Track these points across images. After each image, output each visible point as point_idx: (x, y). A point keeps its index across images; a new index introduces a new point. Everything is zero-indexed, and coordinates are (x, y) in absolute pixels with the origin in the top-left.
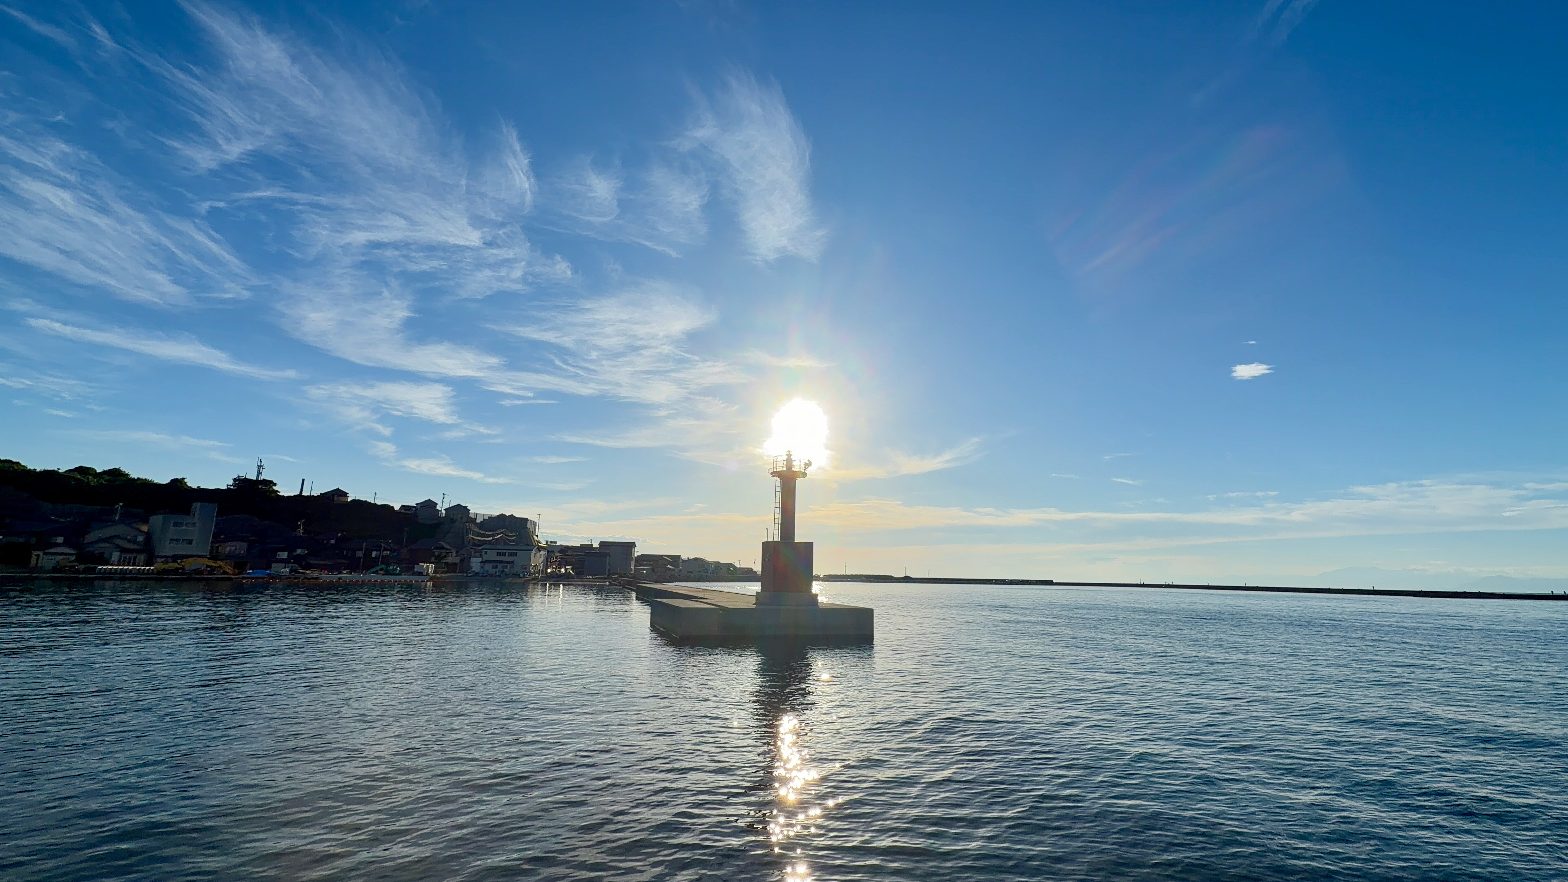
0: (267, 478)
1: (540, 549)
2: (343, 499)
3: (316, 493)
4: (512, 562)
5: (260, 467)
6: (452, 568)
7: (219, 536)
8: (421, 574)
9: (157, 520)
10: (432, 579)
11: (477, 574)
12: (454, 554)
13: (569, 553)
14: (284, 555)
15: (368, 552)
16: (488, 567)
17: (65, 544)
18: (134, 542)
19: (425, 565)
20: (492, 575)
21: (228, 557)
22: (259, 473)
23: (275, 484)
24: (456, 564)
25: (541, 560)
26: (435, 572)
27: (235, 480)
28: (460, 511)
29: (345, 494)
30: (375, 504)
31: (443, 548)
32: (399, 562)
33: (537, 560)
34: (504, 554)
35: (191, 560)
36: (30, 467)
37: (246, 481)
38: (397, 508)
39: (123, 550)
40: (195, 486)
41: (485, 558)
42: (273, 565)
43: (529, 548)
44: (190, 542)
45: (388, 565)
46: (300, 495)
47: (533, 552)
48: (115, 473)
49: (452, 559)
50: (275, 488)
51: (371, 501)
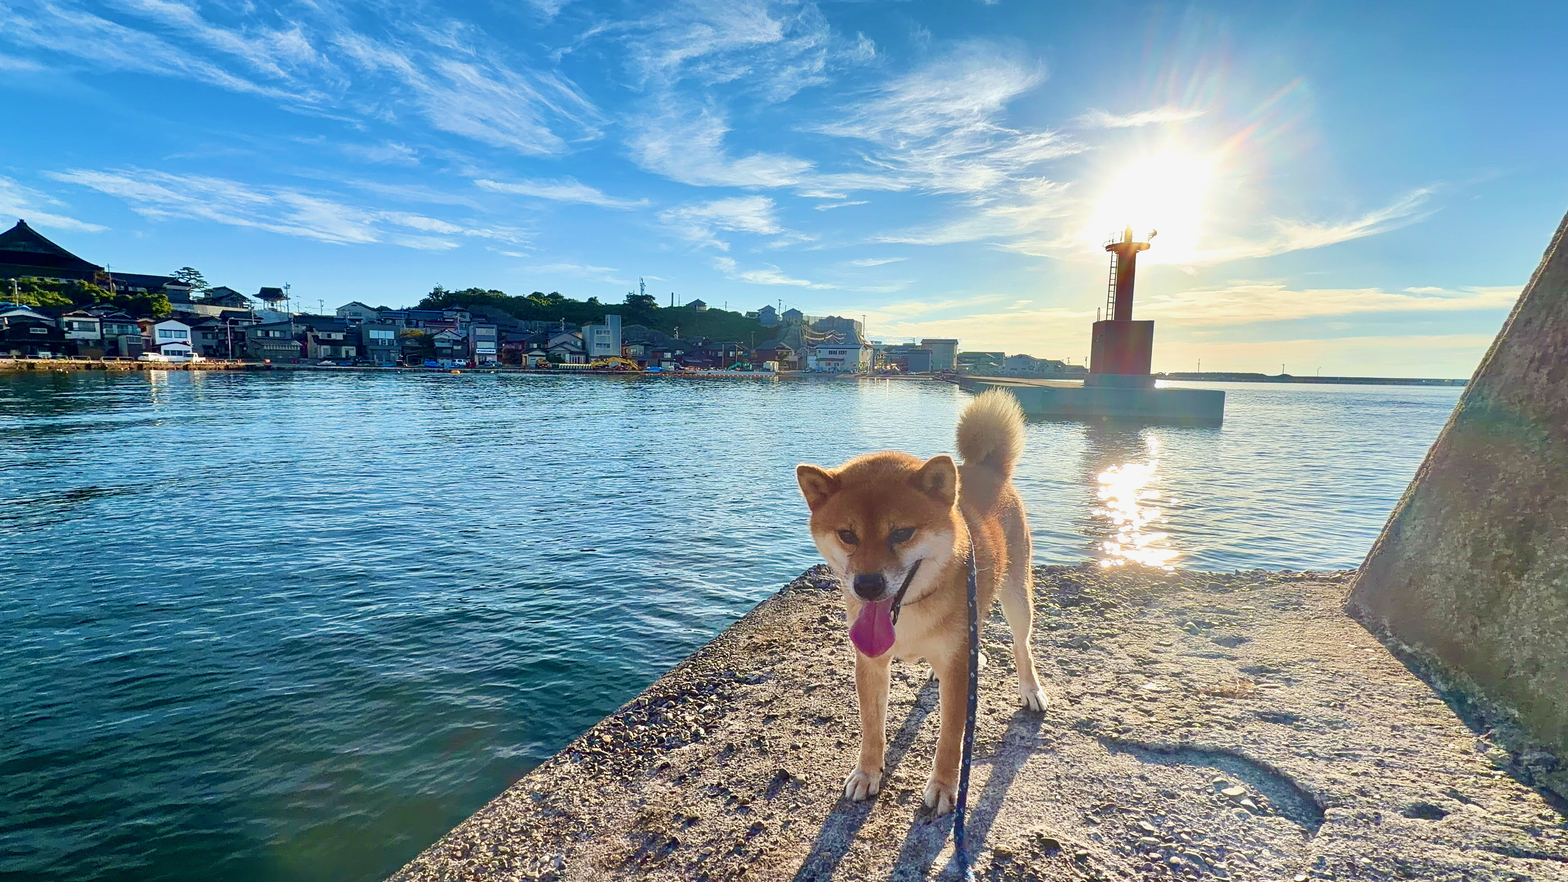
0: (649, 294)
1: (867, 347)
2: (702, 308)
3: (683, 304)
4: (843, 360)
5: (642, 285)
6: (792, 365)
7: (626, 341)
8: (768, 370)
9: (586, 328)
10: (777, 374)
11: (814, 370)
12: (793, 353)
13: (893, 351)
14: (668, 355)
15: (727, 353)
16: (823, 364)
17: (539, 348)
18: (575, 346)
19: (771, 363)
20: (825, 372)
21: (633, 358)
22: (642, 290)
23: (654, 298)
24: (795, 362)
25: (868, 358)
26: (780, 369)
27: (627, 296)
28: (794, 314)
29: (703, 304)
30: (726, 312)
31: (784, 348)
32: (751, 361)
33: (865, 357)
34: (835, 353)
35: (611, 359)
36: (508, 295)
37: (634, 296)
38: (744, 314)
39: (571, 353)
40: (603, 304)
41: (820, 356)
42: (663, 363)
43: (855, 346)
44: (608, 346)
45: (742, 362)
46: (672, 307)
47: (861, 350)
48: (555, 296)
49: (792, 357)
50: (655, 301)
51: (723, 309)
